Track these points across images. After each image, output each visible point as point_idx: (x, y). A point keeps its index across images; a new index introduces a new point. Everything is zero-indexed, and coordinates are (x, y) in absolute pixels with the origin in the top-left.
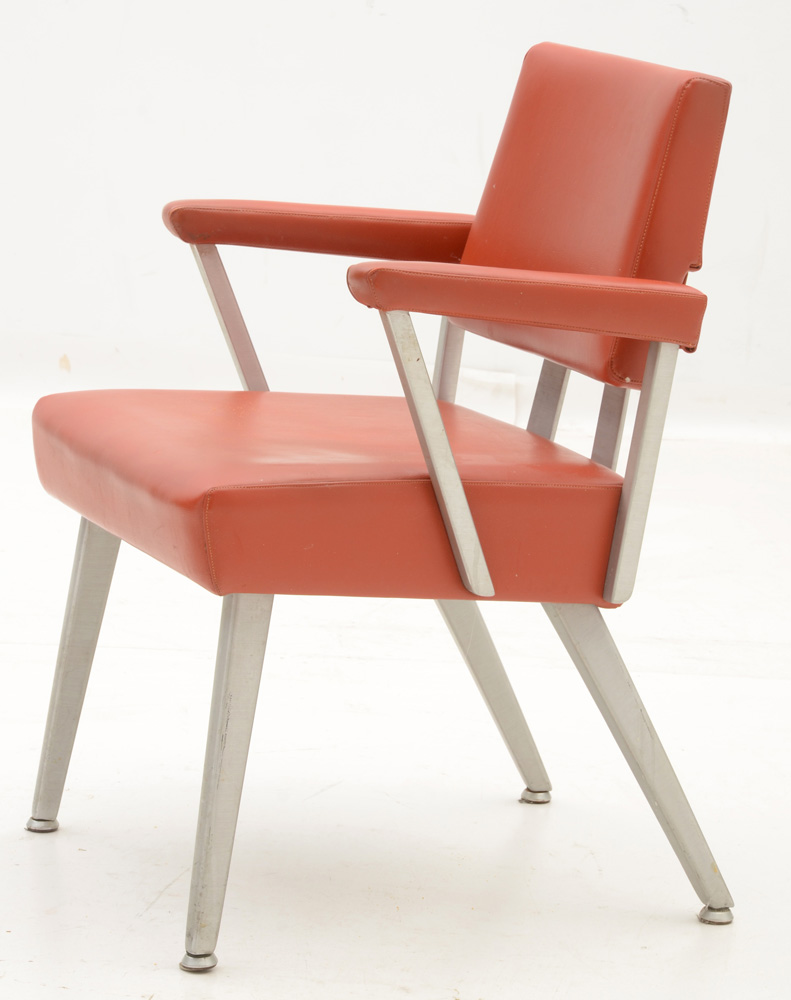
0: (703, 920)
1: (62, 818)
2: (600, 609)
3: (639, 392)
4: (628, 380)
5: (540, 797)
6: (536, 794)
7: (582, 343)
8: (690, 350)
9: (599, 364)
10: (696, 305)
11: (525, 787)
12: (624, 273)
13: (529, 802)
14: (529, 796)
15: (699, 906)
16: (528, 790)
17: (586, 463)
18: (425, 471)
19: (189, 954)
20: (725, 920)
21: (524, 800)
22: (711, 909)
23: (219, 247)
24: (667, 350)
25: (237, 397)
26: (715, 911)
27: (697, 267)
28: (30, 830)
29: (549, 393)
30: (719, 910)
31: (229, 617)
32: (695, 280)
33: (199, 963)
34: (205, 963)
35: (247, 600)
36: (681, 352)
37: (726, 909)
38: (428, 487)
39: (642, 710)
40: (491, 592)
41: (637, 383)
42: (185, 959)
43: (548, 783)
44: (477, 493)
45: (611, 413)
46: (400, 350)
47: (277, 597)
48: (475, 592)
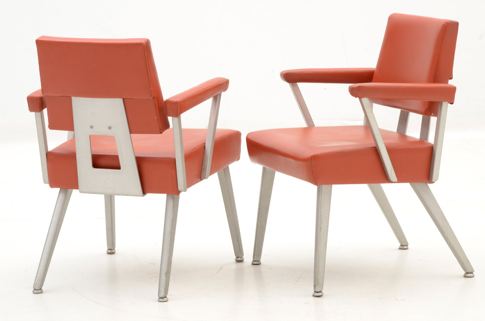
0: (465, 277)
1: (262, 260)
2: (428, 184)
3: (436, 118)
4: (432, 114)
5: (405, 247)
6: (404, 246)
7: (417, 103)
8: (452, 103)
9: (423, 110)
10: (453, 90)
11: (400, 245)
12: (429, 82)
13: (402, 249)
14: (401, 247)
15: (464, 273)
16: (401, 245)
17: (419, 140)
18: (375, 145)
19: (315, 292)
20: (472, 276)
21: (400, 249)
22: (467, 273)
23: (298, 83)
24: (445, 104)
25: (305, 129)
26: (469, 273)
27: (451, 78)
28: (253, 264)
29: (403, 121)
30: (470, 273)
31: (319, 192)
32: (451, 82)
33: (318, 294)
34: (320, 294)
35: (324, 187)
36: (449, 104)
37: (472, 273)
38: (376, 150)
39: (443, 214)
40: (396, 180)
41: (435, 115)
42: (314, 293)
43: (407, 243)
44: (390, 151)
45: (425, 125)
46: (366, 109)
47: (333, 186)
48: (392, 181)
